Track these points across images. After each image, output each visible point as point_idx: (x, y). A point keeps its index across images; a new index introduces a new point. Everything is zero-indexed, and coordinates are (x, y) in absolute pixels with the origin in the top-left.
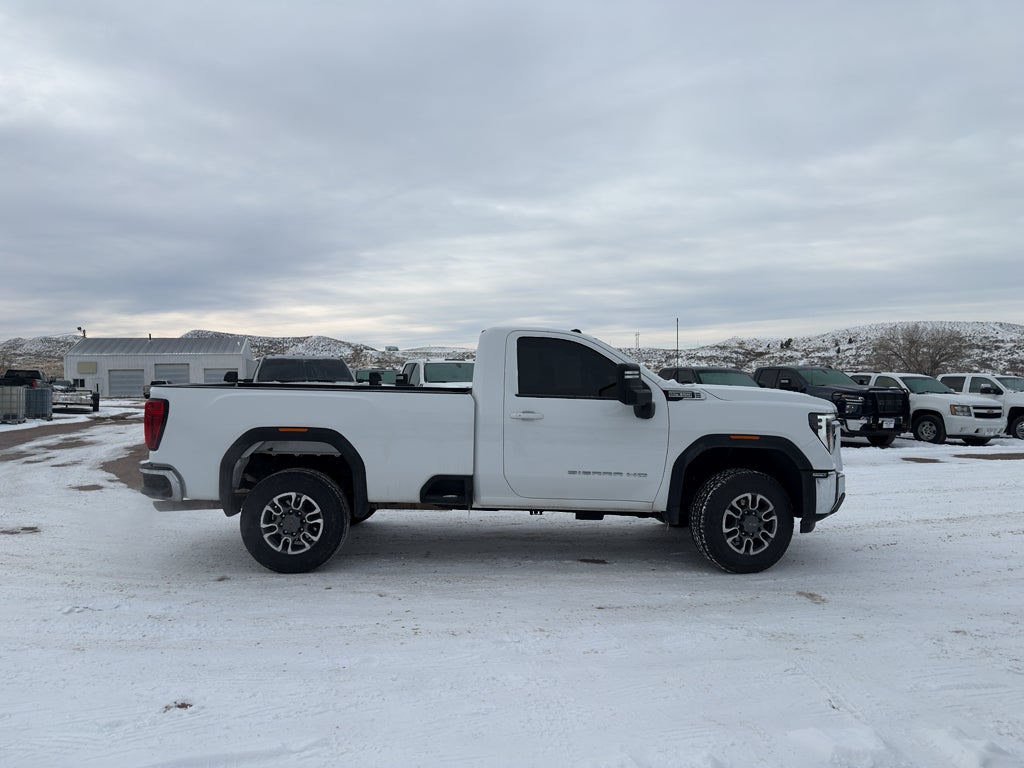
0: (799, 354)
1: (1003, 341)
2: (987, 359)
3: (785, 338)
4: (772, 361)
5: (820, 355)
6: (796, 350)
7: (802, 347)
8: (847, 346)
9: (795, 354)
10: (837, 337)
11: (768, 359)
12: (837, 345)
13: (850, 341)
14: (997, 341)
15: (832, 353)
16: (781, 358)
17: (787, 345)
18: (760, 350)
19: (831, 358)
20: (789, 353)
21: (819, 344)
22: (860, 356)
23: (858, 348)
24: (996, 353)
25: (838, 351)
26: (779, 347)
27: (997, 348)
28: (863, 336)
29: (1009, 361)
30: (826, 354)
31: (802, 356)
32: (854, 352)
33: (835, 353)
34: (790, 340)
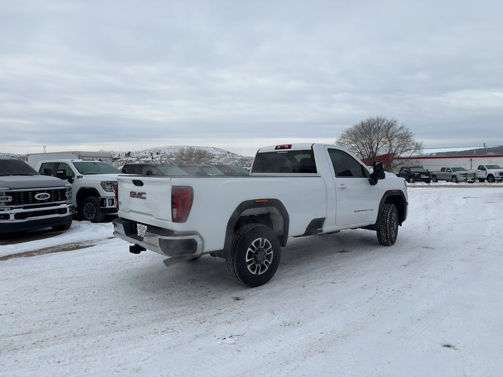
0: (135, 159)
1: (215, 155)
2: (210, 162)
3: (127, 151)
4: (122, 162)
5: (144, 159)
6: (133, 157)
7: (135, 156)
8: (156, 156)
9: (133, 159)
10: (151, 151)
11: (120, 161)
12: (152, 155)
13: (157, 154)
14: (213, 155)
15: (150, 159)
16: (126, 161)
17: (128, 154)
18: (115, 157)
19: (149, 161)
20: (130, 159)
21: (143, 154)
22: (162, 160)
23: (161, 157)
24: (213, 160)
25: (153, 158)
26: (124, 155)
27: (214, 157)
28: (163, 151)
29: (217, 163)
30: (147, 159)
31: (136, 160)
32: (159, 158)
33: (151, 159)
34: (130, 152)
